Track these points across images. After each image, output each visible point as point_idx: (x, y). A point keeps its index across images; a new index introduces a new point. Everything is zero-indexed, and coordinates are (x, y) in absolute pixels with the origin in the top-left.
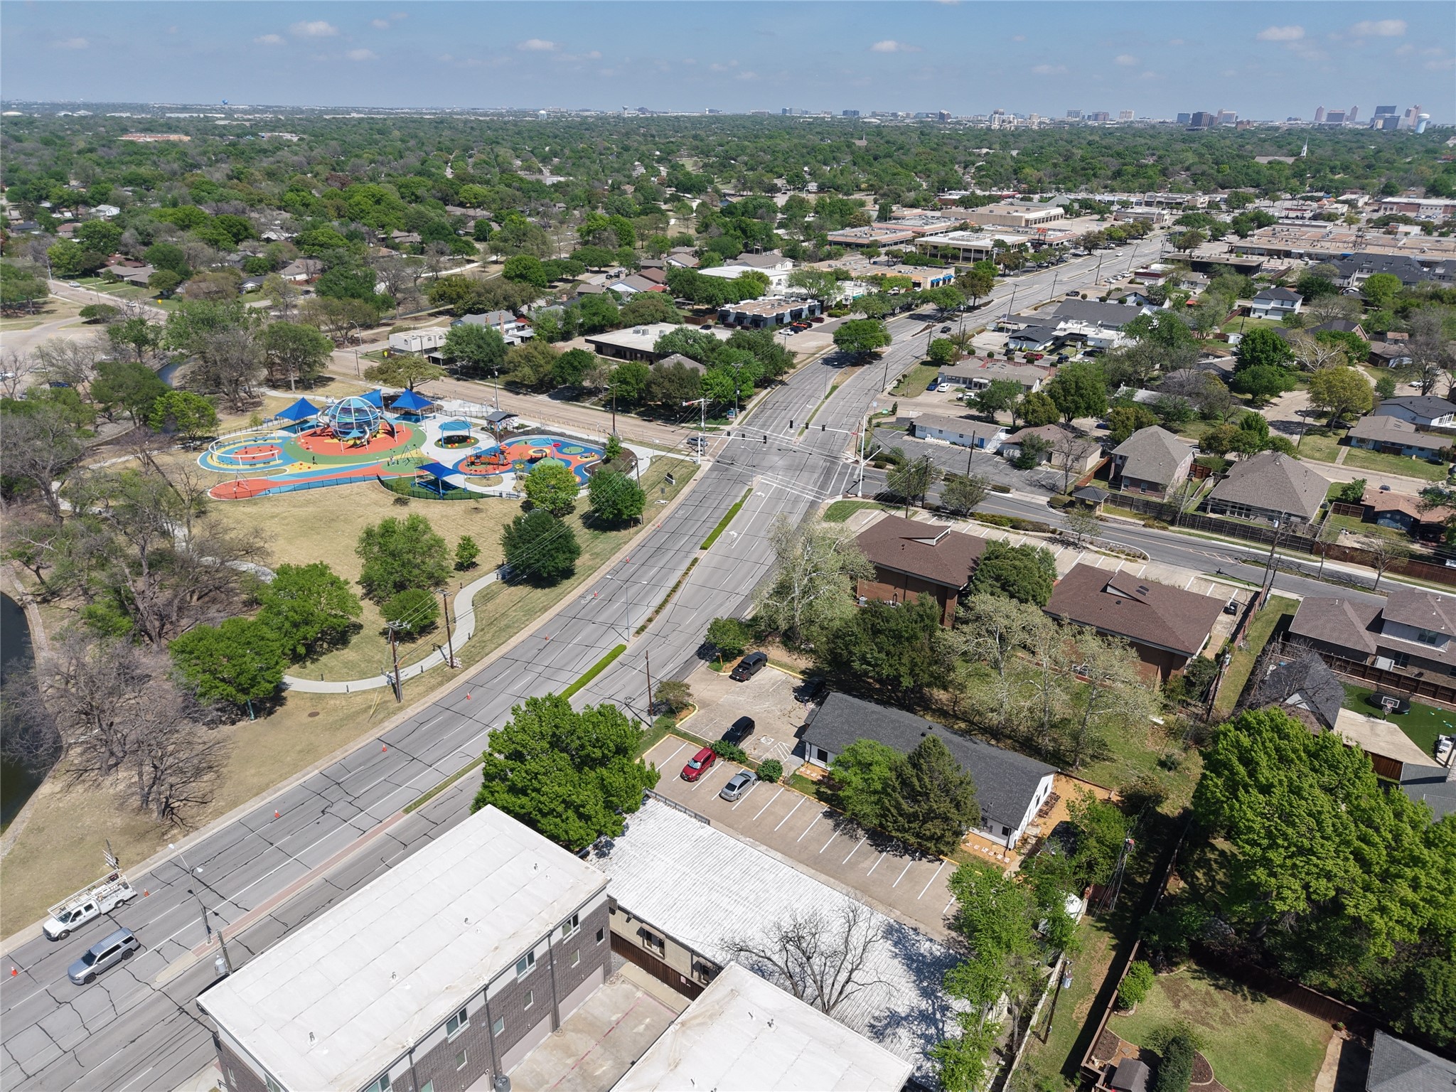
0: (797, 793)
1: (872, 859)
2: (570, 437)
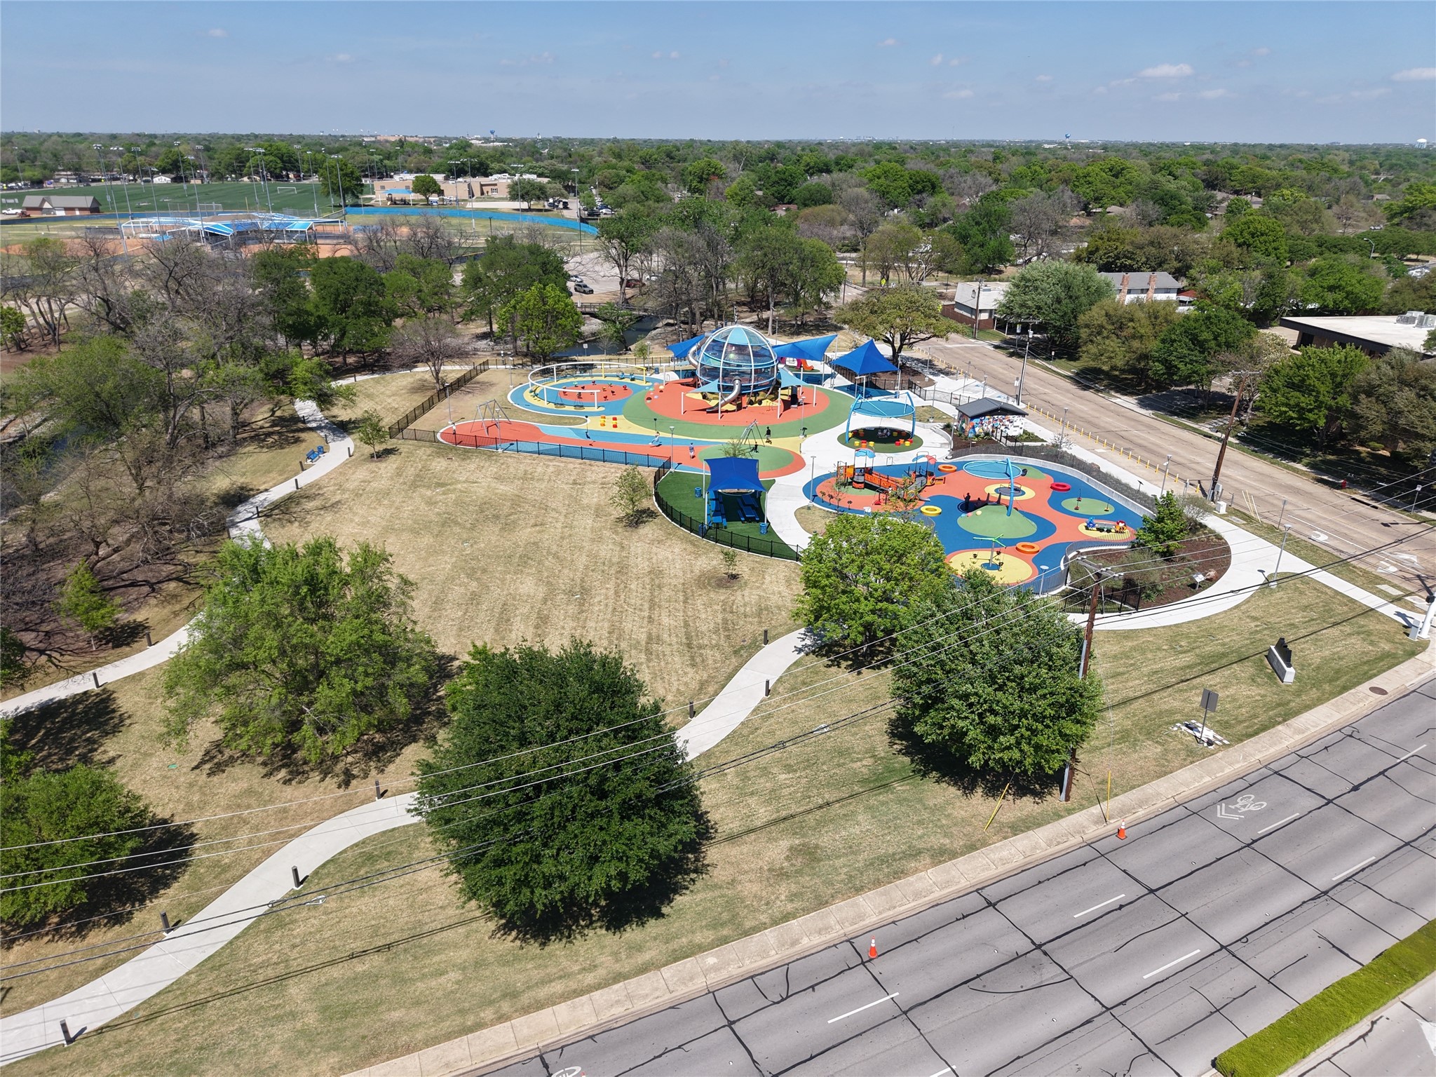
2: (1106, 479)
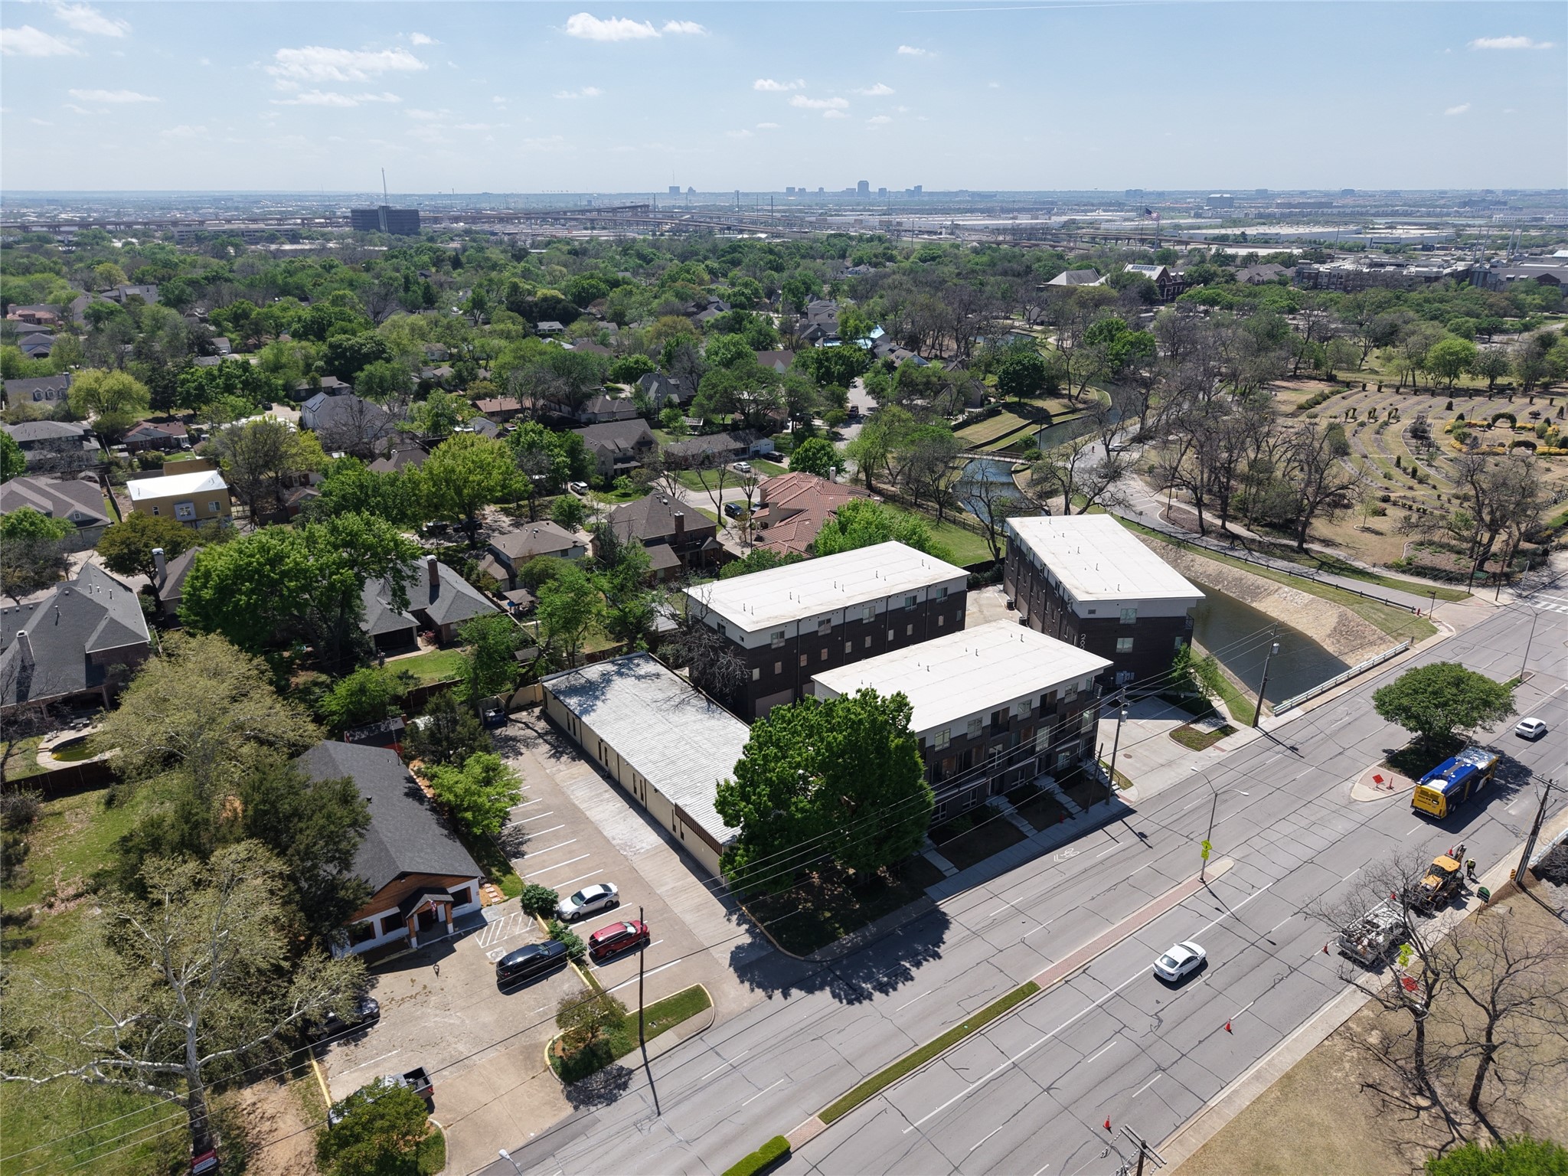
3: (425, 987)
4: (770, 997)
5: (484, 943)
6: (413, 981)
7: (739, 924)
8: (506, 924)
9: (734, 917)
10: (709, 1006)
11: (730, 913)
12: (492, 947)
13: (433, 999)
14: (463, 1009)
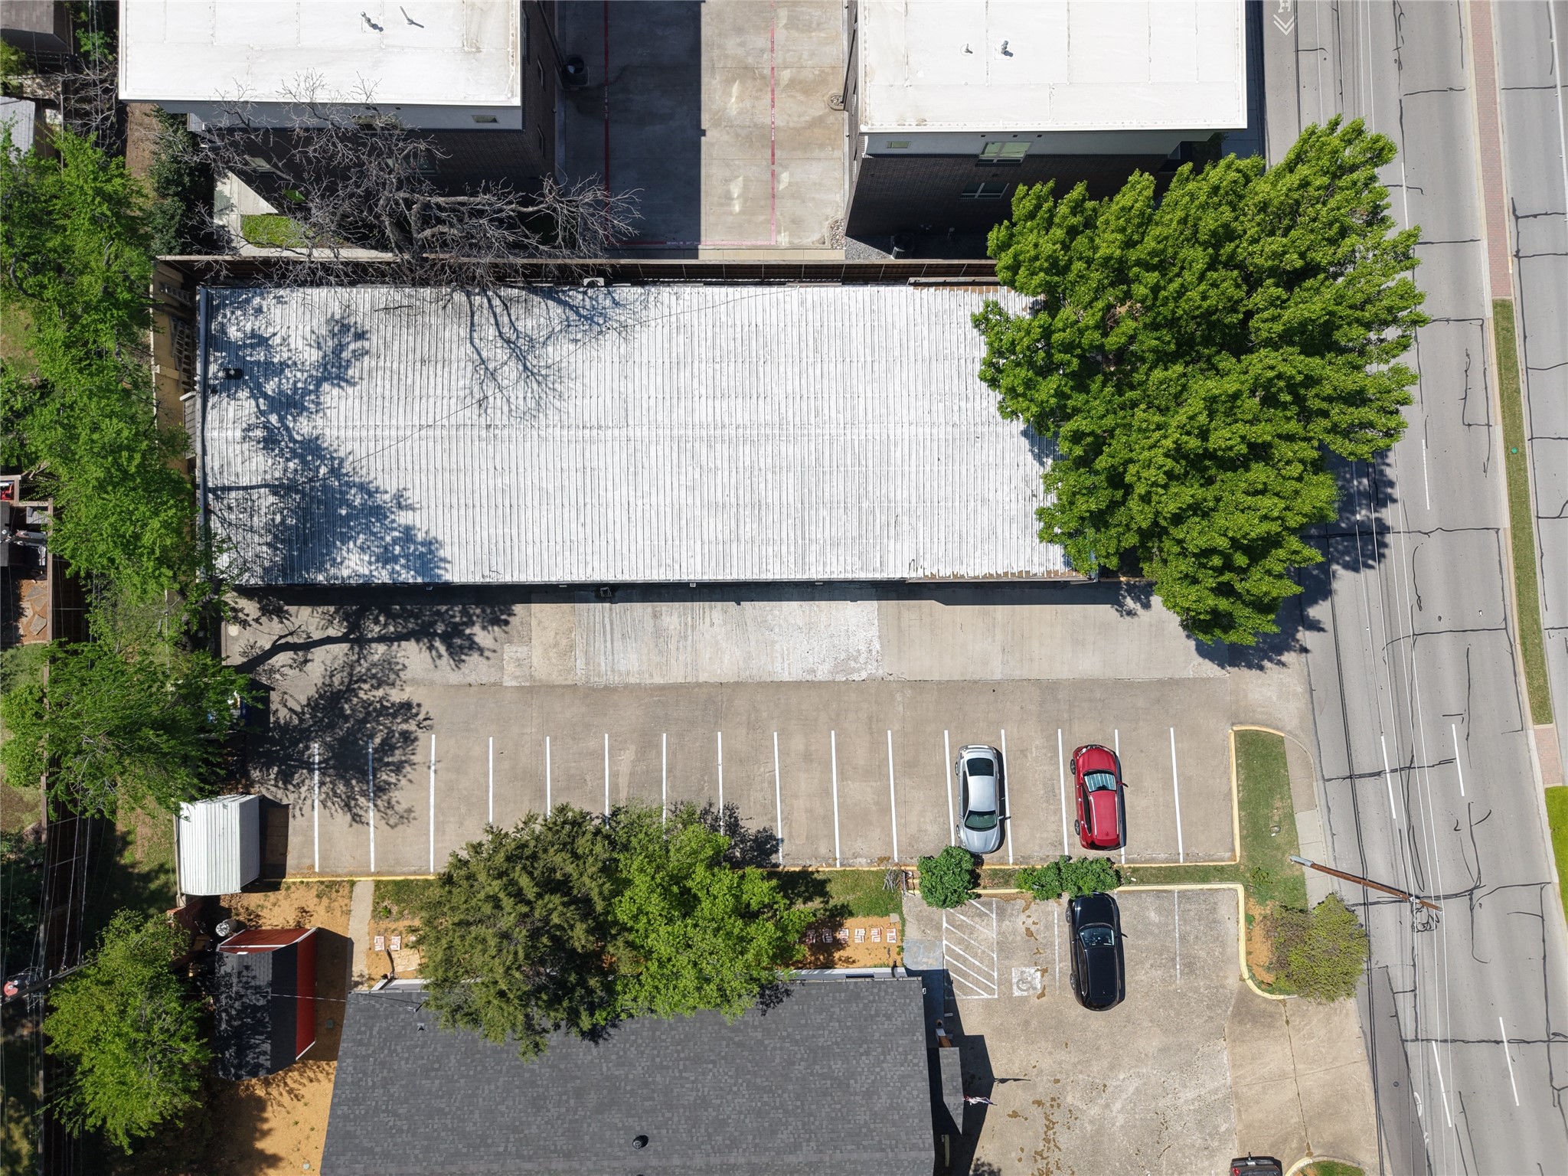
0: (862, 864)
1: (623, 782)
3: (1039, 1103)
4: (1304, 650)
5: (991, 991)
6: (1015, 1115)
7: (1147, 606)
8: (960, 941)
9: (1129, 602)
10: (1281, 740)
11: (1117, 603)
12: (1005, 982)
13: (1070, 1099)
14: (1112, 1068)
